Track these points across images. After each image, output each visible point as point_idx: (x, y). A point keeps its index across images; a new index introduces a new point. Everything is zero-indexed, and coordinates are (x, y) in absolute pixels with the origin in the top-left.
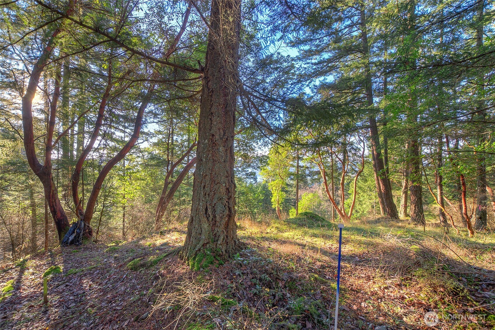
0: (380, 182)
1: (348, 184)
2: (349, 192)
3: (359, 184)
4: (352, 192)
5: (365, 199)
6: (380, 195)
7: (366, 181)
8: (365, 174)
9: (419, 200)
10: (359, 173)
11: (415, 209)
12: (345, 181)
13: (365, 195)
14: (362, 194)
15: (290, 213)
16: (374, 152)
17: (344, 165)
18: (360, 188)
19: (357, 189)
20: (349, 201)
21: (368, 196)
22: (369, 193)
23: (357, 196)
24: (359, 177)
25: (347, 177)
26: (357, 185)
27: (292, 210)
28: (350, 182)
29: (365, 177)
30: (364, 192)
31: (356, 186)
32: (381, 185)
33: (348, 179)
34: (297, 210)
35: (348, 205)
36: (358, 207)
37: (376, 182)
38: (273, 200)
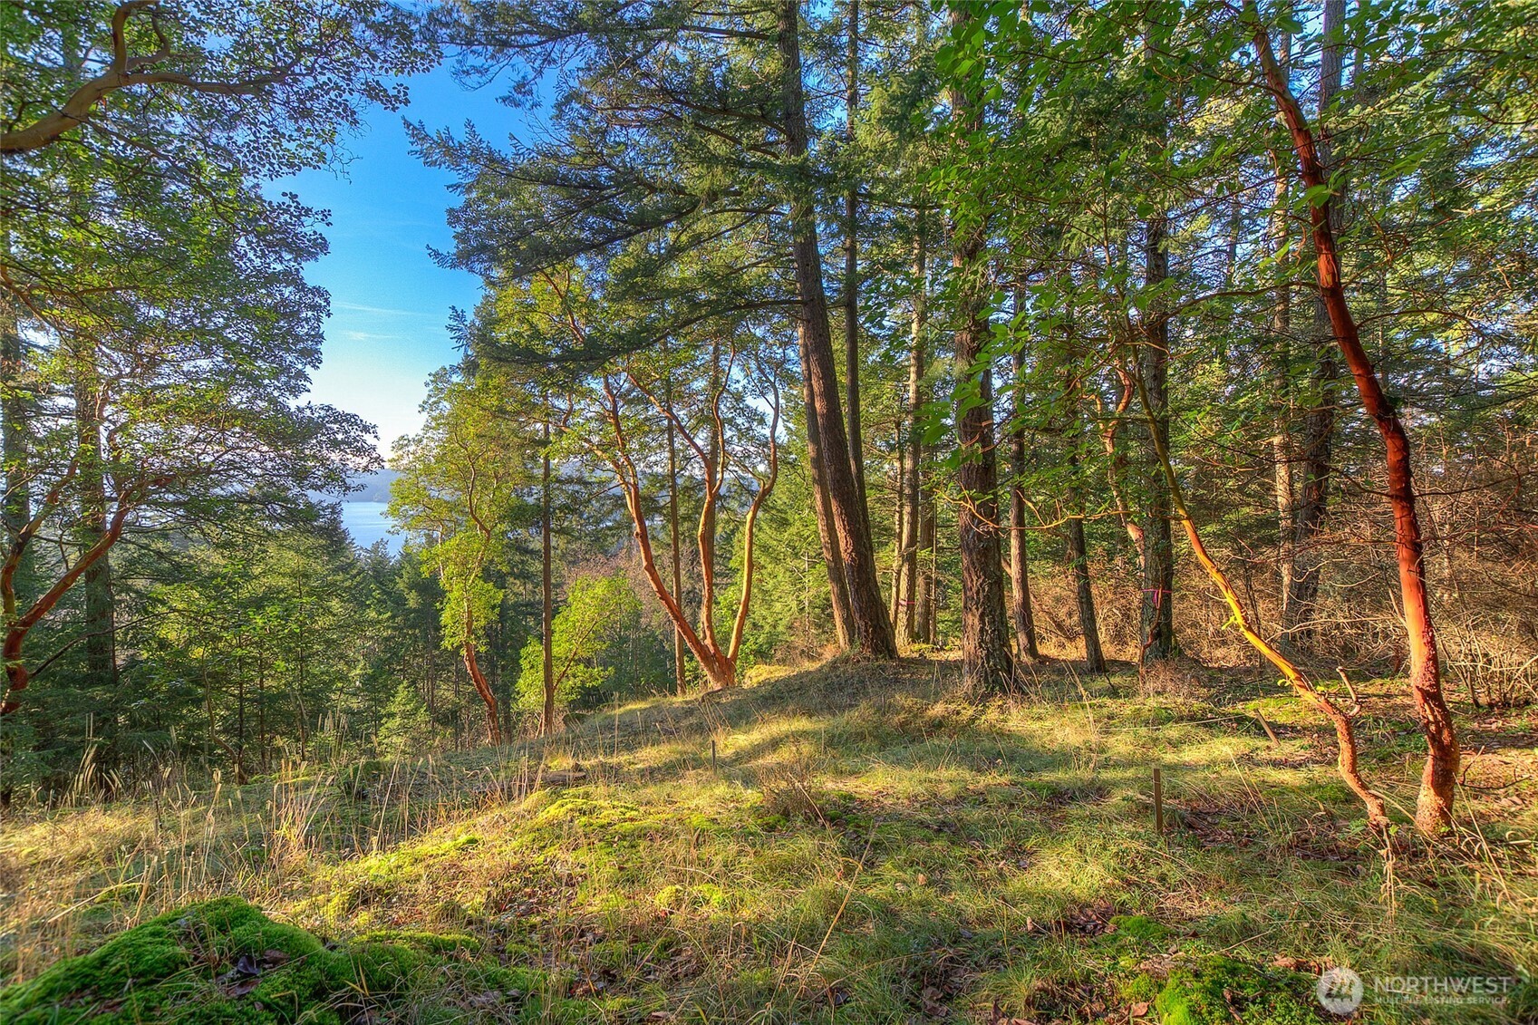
0: (838, 524)
1: (728, 538)
2: (732, 564)
3: (761, 535)
4: (742, 563)
5: (779, 582)
6: (836, 573)
7: (784, 524)
8: (780, 502)
9: (995, 589)
10: (762, 500)
11: (982, 630)
12: (719, 530)
13: (780, 570)
14: (770, 567)
15: (521, 661)
16: (817, 405)
17: (712, 473)
18: (765, 549)
19: (756, 553)
20: (733, 594)
21: (788, 574)
22: (791, 563)
23: (755, 576)
24: (760, 514)
25: (723, 516)
26: (755, 539)
27: (530, 649)
28: (733, 532)
29: (779, 511)
30: (777, 560)
31: (751, 543)
32: (841, 534)
33: (728, 522)
34: (548, 649)
35: (730, 607)
36: (758, 611)
37: (821, 525)
38: (445, 618)
